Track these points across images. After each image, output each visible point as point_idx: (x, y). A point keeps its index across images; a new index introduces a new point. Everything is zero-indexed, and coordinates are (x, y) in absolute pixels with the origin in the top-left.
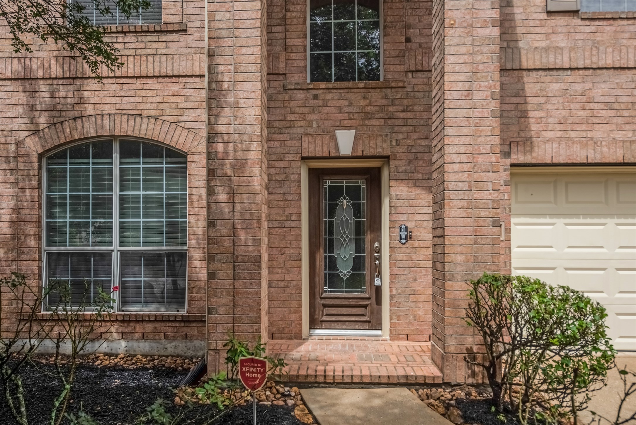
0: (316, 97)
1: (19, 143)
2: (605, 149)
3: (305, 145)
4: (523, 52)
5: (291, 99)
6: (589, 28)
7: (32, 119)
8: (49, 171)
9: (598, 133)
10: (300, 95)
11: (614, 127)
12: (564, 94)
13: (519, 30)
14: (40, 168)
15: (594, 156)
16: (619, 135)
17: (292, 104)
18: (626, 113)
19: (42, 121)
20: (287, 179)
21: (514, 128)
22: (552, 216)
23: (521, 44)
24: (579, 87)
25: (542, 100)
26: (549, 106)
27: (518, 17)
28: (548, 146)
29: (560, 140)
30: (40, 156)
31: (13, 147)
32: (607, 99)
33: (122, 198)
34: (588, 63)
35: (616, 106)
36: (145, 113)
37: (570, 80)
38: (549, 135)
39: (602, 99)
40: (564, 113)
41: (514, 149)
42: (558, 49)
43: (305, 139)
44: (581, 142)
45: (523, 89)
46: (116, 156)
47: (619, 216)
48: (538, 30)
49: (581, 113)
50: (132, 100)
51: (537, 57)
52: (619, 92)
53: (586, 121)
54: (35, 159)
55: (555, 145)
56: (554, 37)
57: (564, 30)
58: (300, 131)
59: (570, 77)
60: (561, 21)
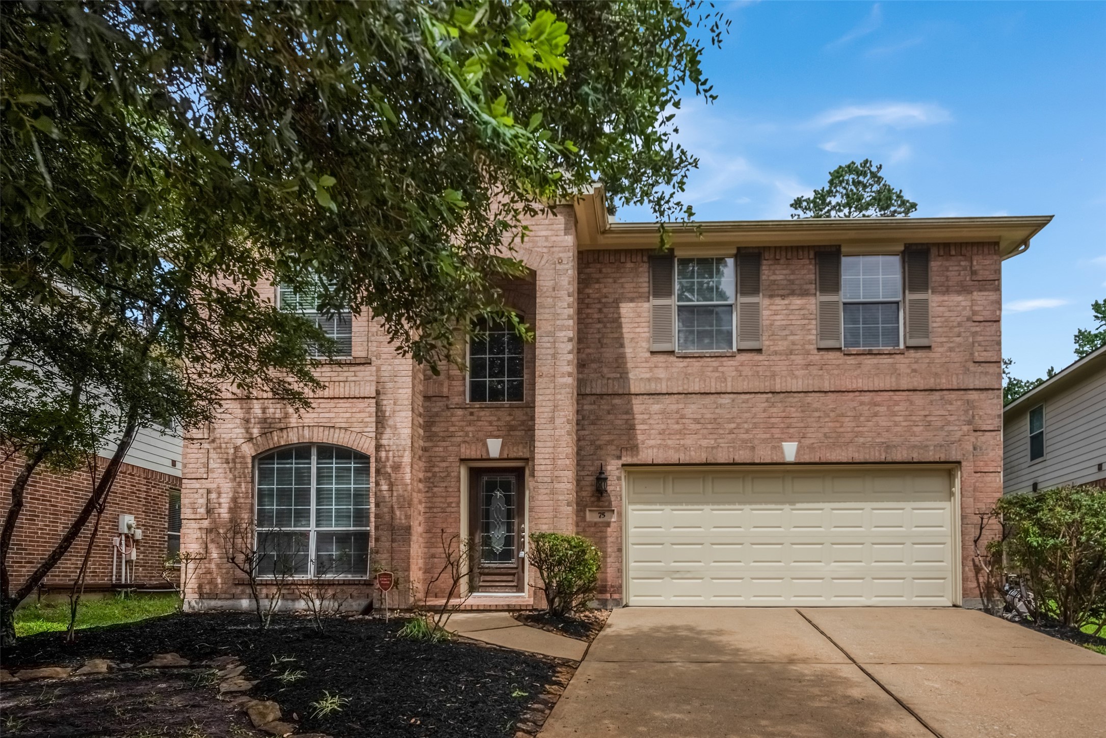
0: (472, 414)
1: (236, 448)
2: (693, 453)
3: (463, 450)
4: (632, 382)
5: (452, 415)
6: (681, 364)
7: (247, 430)
8: (259, 469)
9: (689, 441)
10: (460, 412)
11: (700, 436)
12: (663, 412)
13: (629, 365)
14: (253, 467)
15: (684, 458)
16: (704, 443)
17: (453, 419)
18: (709, 426)
19: (256, 432)
20: (448, 475)
21: (624, 438)
22: (662, 503)
23: (631, 376)
24: (674, 407)
25: (646, 417)
26: (651, 421)
27: (628, 356)
28: (650, 451)
29: (659, 447)
30: (254, 458)
31: (232, 451)
32: (695, 416)
33: (319, 491)
34: (680, 390)
35: (702, 421)
36: (337, 425)
37: (668, 401)
38: (652, 442)
39: (691, 416)
40: (663, 427)
41: (624, 453)
42: (658, 380)
43: (463, 446)
44: (674, 448)
45: (632, 409)
46: (314, 458)
47: (714, 503)
48: (644, 365)
49: (676, 427)
50: (327, 415)
51: (642, 385)
52: (704, 411)
53: (679, 432)
54: (249, 460)
55: (655, 450)
56: (656, 370)
57: (664, 365)
58: (459, 439)
59: (667, 400)
60: (661, 358)
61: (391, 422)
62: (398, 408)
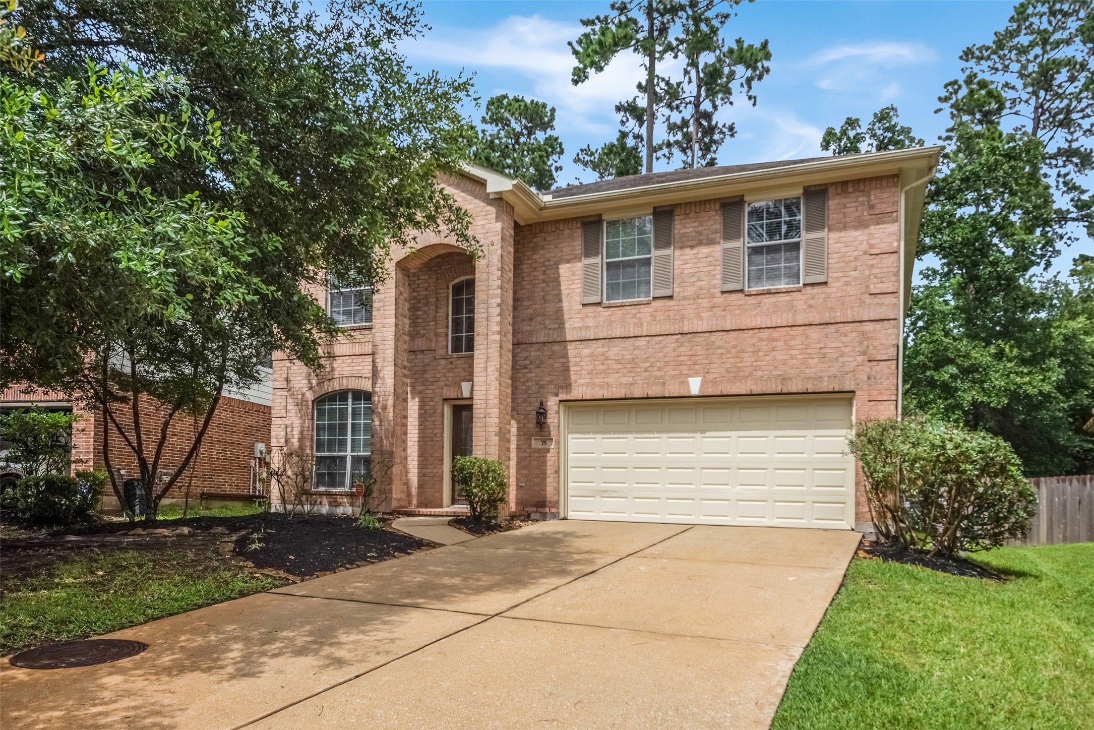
0: (451, 363)
1: (303, 395)
2: (614, 390)
3: (445, 392)
4: (567, 331)
5: (438, 365)
6: (606, 313)
7: (310, 382)
8: (318, 409)
9: (612, 379)
10: (443, 362)
11: (621, 375)
12: (591, 355)
13: (566, 317)
14: (313, 408)
15: (608, 395)
16: (624, 380)
17: (439, 367)
18: (629, 366)
19: (314, 382)
20: (435, 412)
21: (561, 378)
22: (594, 433)
23: (567, 326)
24: (600, 350)
25: (578, 359)
26: (582, 363)
27: (565, 309)
28: (580, 388)
29: (587, 385)
30: (313, 401)
31: (300, 397)
32: (617, 358)
33: (353, 425)
34: (605, 335)
35: (622, 361)
36: (364, 375)
37: (595, 346)
38: (582, 381)
39: (614, 357)
40: (591, 367)
41: (561, 391)
42: (587, 328)
43: (445, 388)
44: (600, 386)
45: (567, 353)
46: (350, 401)
47: (636, 432)
48: (577, 316)
49: (602, 367)
50: (357, 368)
51: (575, 333)
52: (625, 353)
53: (604, 372)
54: (310, 403)
55: (584, 388)
56: (586, 320)
57: (592, 315)
58: (443, 383)
59: (595, 344)
60: (590, 309)
61: (381, 375)
62: (386, 364)
